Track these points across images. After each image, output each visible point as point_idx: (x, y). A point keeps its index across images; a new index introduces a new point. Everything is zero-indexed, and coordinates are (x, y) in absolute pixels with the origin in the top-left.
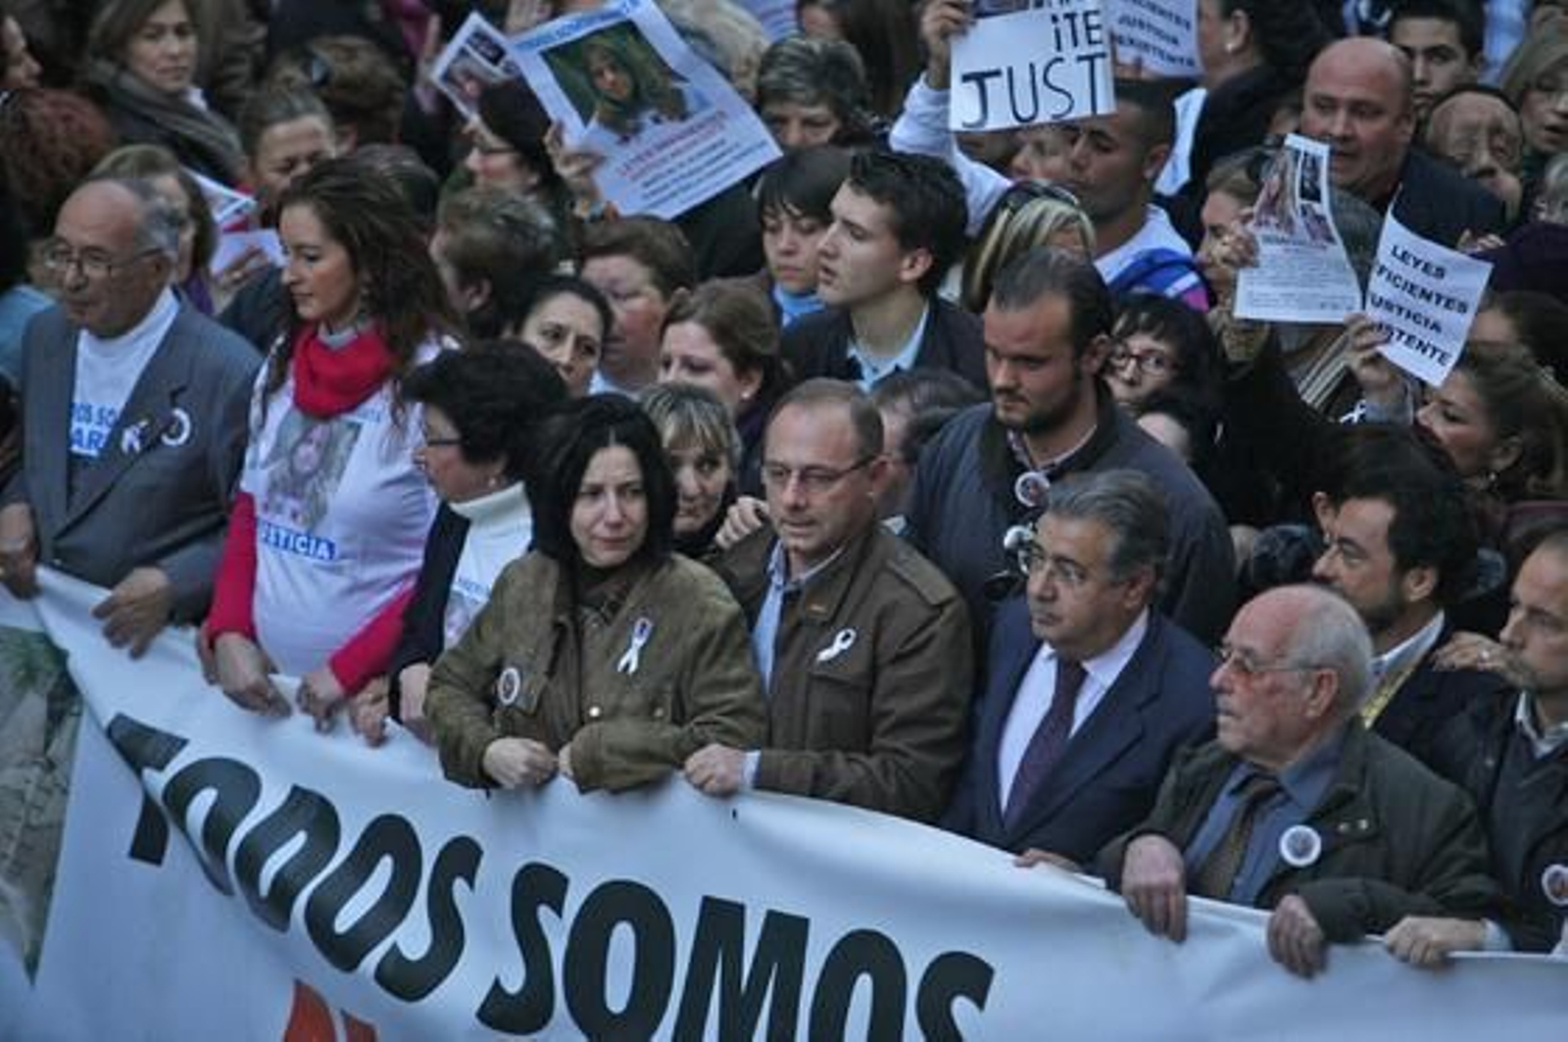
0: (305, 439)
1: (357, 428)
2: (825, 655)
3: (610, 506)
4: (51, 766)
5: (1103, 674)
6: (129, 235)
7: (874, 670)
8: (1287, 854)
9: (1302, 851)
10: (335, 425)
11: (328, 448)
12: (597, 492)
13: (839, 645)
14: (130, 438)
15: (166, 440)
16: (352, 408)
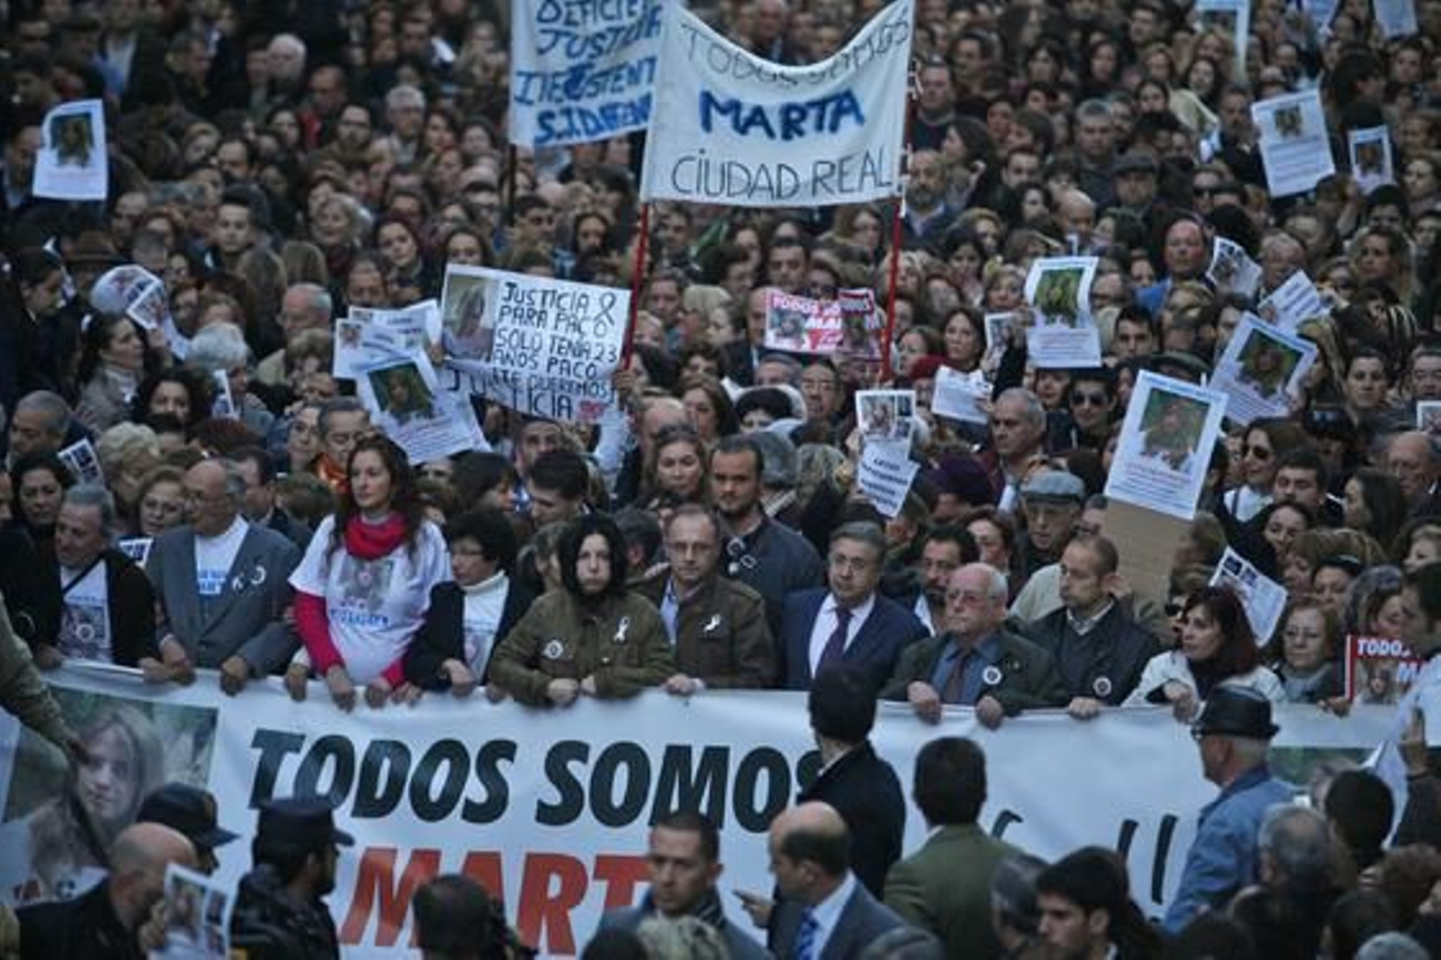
0: (361, 568)
1: (392, 564)
2: (709, 627)
3: (593, 561)
4: (197, 769)
5: (861, 615)
6: (218, 485)
7: (733, 632)
8: (987, 680)
9: (994, 676)
10: (378, 563)
11: (376, 574)
12: (587, 555)
13: (715, 622)
14: (236, 582)
15: (254, 582)
16: (388, 553)
